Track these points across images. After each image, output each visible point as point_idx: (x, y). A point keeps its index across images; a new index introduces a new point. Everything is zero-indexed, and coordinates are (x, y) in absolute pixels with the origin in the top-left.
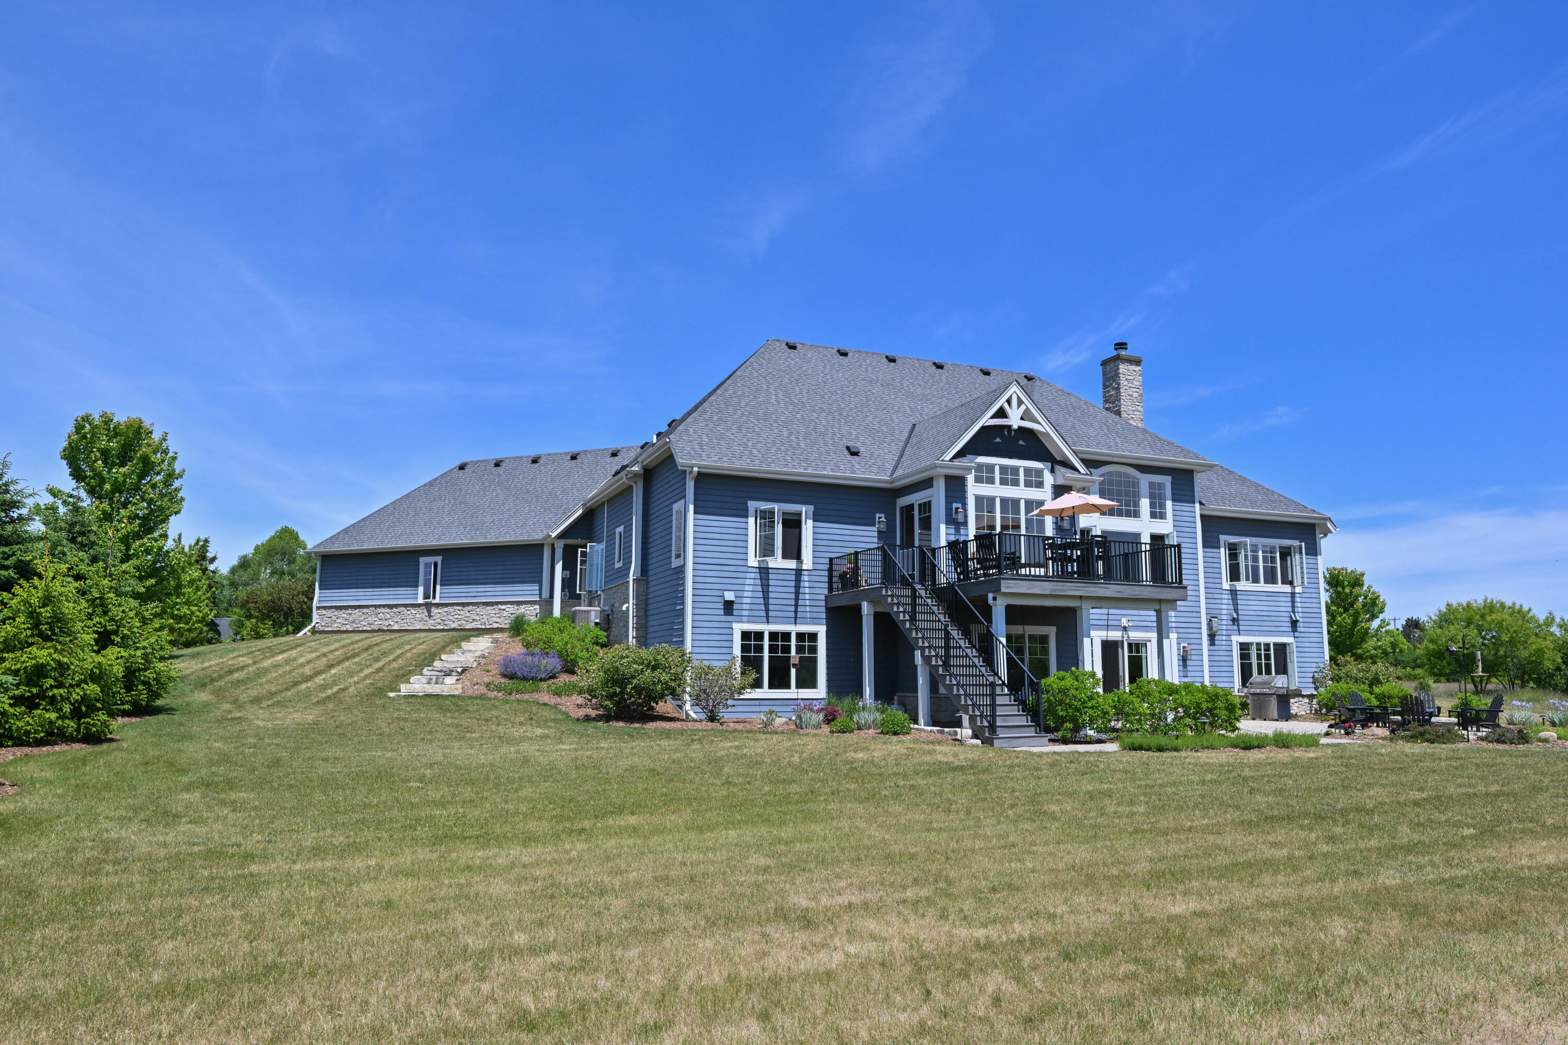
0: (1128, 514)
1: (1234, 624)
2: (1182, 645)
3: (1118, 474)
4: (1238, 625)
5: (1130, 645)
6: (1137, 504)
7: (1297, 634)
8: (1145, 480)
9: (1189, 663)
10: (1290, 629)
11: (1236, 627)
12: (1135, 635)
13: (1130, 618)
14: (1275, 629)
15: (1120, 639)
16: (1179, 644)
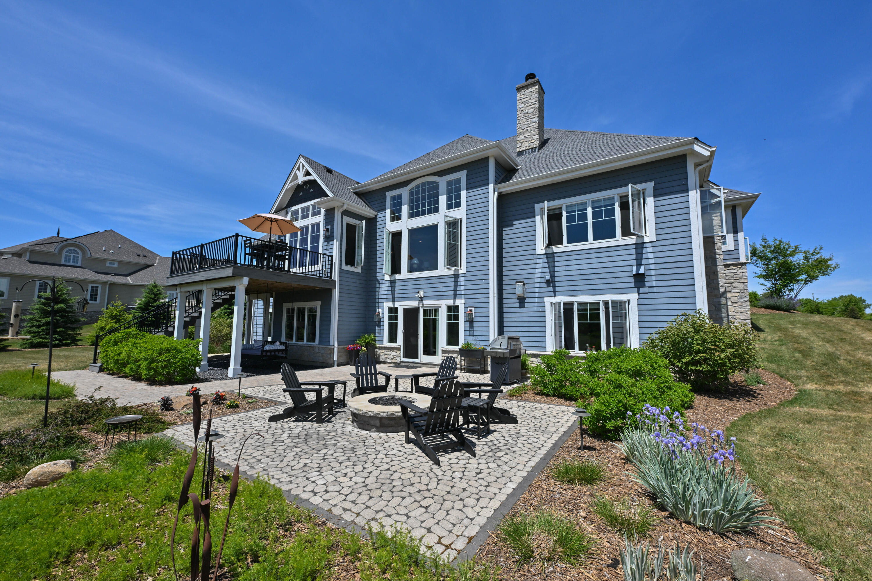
0: (430, 212)
1: (548, 286)
2: (469, 309)
3: (424, 184)
4: (554, 287)
5: (425, 311)
6: (437, 202)
7: (642, 290)
8: (442, 182)
9: (475, 324)
10: (633, 285)
11: (551, 289)
12: (428, 303)
13: (426, 290)
14: (609, 286)
15: (417, 306)
16: (466, 308)
